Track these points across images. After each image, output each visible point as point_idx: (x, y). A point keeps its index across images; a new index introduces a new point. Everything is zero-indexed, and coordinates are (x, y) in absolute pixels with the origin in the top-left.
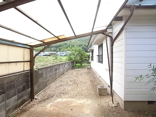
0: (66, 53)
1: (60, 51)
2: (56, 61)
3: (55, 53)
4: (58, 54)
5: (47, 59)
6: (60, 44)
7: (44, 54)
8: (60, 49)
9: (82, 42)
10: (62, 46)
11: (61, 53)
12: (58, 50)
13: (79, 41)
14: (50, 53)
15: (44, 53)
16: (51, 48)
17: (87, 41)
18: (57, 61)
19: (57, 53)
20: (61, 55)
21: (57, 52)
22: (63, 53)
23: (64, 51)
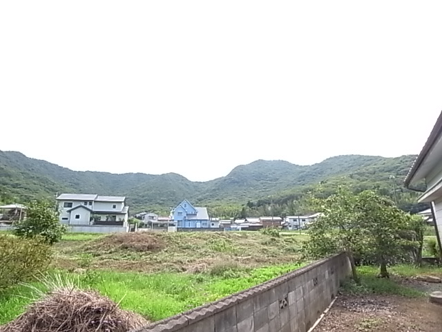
0: (313, 218)
1: (293, 215)
2: (273, 249)
3: (277, 220)
4: (286, 222)
5: (242, 241)
6: (291, 193)
7: (247, 225)
8: (292, 207)
9: (362, 178)
10: (297, 199)
11: (295, 220)
12: (287, 210)
13: (351, 176)
14: (264, 221)
15: (246, 220)
16: (267, 205)
17: (380, 174)
18: (276, 248)
19: (282, 221)
20: (297, 226)
21: (284, 216)
22: (304, 220)
23: (305, 214)
